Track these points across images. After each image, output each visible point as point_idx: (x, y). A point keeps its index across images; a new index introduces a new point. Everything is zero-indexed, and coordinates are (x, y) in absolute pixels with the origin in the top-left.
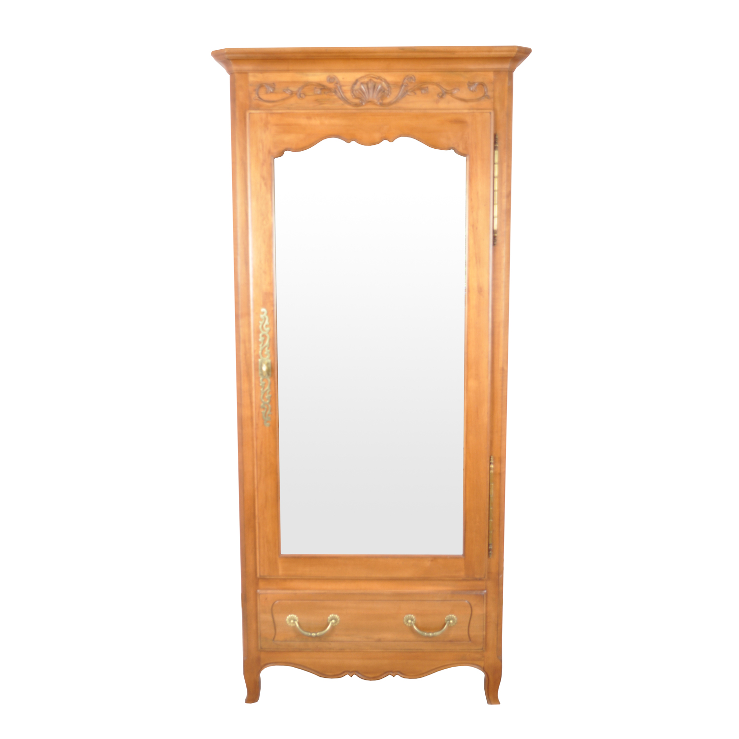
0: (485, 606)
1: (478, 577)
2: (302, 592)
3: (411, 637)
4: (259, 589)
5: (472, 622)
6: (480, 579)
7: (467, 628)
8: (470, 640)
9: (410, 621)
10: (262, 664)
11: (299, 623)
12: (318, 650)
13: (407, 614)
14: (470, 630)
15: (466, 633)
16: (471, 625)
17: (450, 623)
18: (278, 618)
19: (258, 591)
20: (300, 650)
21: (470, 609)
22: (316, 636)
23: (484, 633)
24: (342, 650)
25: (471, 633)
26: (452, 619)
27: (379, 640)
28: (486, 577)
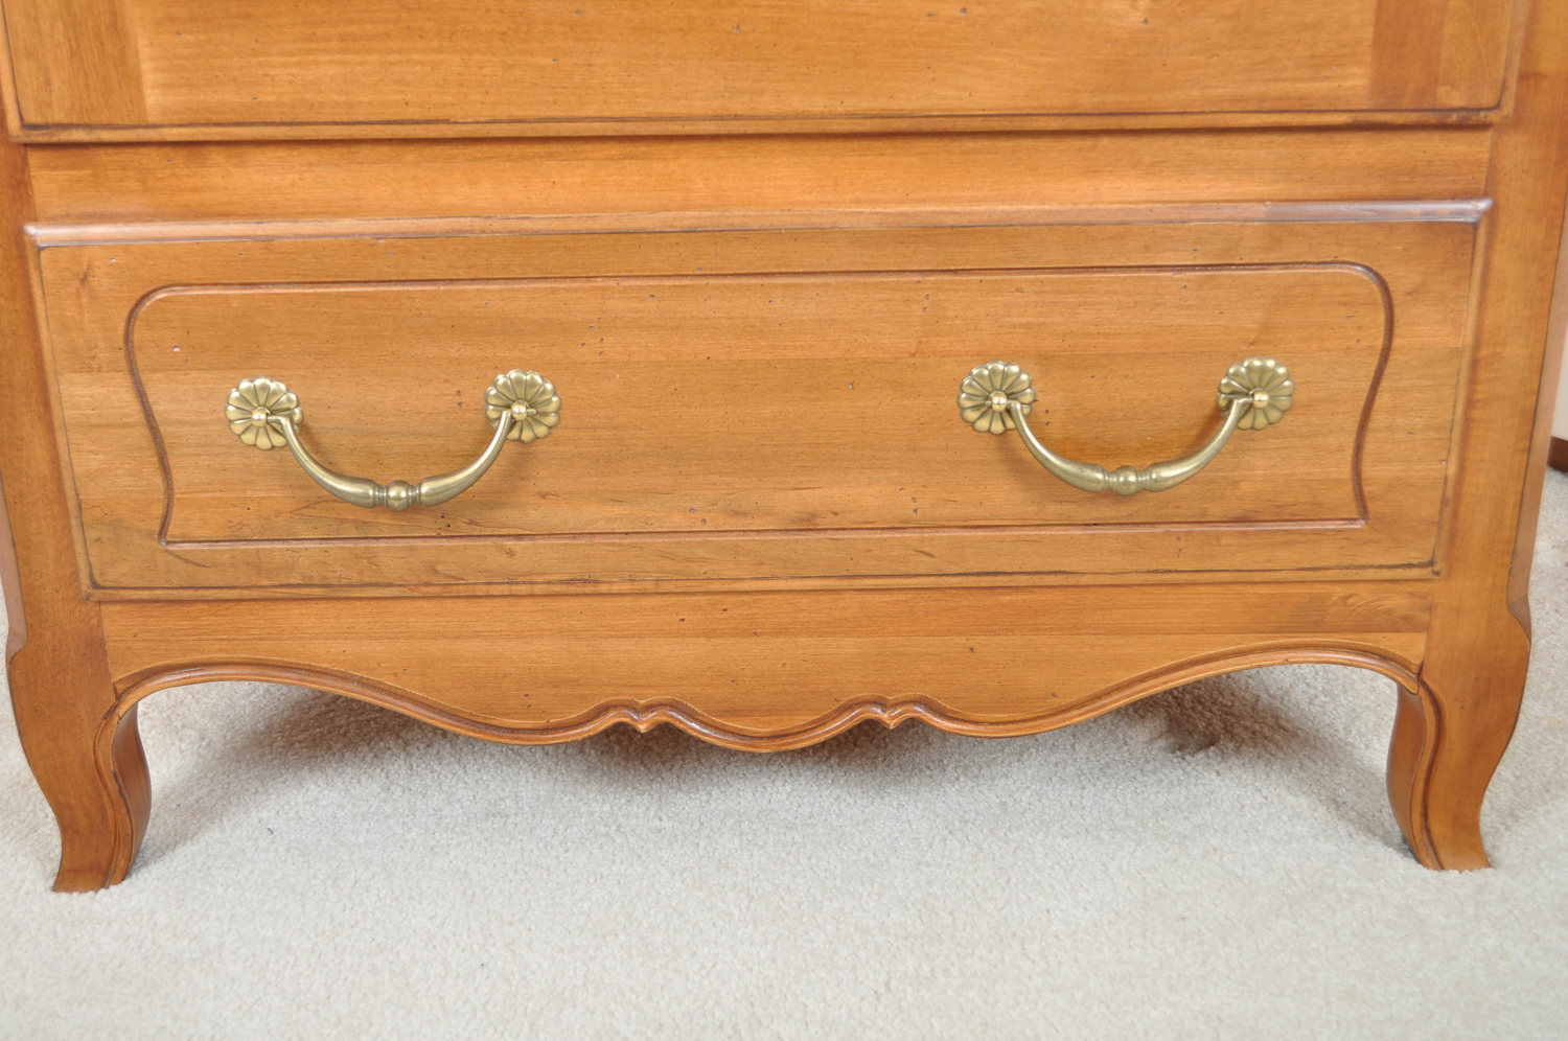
0: (1474, 299)
1: (1453, 97)
2: (307, 227)
3: (1004, 496)
4: (35, 220)
5: (1383, 399)
6: (1467, 123)
7: (1349, 440)
8: (1364, 512)
9: (999, 401)
10: (118, 675)
11: (303, 429)
12: (440, 588)
13: (986, 357)
14: (1370, 447)
15: (1345, 472)
16: (1378, 419)
17: (1249, 408)
18: (172, 398)
19: (36, 231)
20: (331, 592)
21: (1381, 317)
22: (414, 506)
23: (1452, 469)
24: (582, 586)
25: (1369, 470)
26: (1264, 380)
27: (808, 524)
28: (1508, 108)
